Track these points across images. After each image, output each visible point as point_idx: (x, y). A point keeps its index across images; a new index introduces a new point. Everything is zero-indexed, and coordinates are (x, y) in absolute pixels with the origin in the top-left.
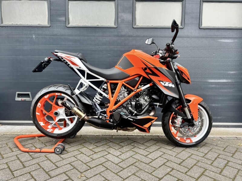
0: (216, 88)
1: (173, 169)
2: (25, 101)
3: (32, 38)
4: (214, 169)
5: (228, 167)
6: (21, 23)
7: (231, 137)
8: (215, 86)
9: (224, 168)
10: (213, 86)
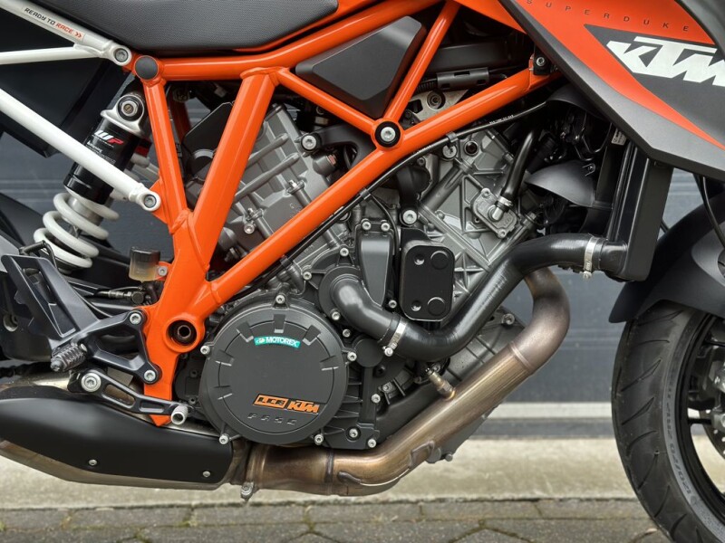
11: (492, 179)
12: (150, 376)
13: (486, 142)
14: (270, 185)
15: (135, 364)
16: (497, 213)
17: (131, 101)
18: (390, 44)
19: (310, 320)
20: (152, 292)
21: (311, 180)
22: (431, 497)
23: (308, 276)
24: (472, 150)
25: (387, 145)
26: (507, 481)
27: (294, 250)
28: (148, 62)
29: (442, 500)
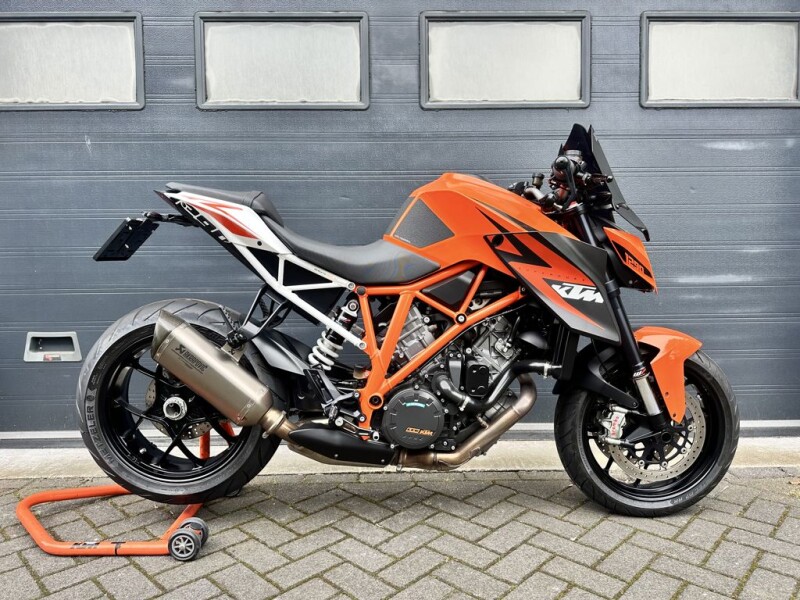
0: (703, 304)
1: (571, 585)
2: (57, 363)
3: (82, 147)
4: (713, 580)
5: (762, 572)
6: (45, 100)
7: (762, 469)
8: (701, 297)
9: (747, 577)
10: (694, 297)
11: (502, 334)
12: (362, 419)
13: (499, 318)
14: (410, 337)
15: (356, 414)
16: (505, 350)
17: (353, 303)
18: (462, 283)
19: (427, 395)
20: (363, 383)
21: (427, 335)
22: (469, 469)
23: (426, 376)
24: (494, 322)
25: (461, 323)
26: (503, 462)
27: (421, 366)
28: (362, 288)
29: (474, 471)
